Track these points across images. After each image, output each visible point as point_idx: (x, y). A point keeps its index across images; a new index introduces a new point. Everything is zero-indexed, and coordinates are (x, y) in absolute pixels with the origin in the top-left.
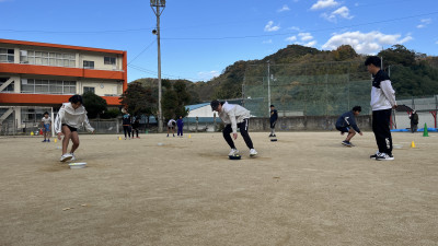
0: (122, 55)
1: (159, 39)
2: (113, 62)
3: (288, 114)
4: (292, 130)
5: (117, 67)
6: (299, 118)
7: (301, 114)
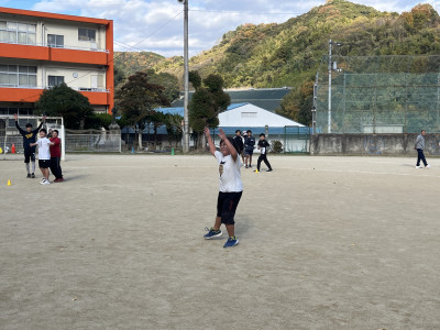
0: (106, 26)
1: (186, 10)
2: (92, 37)
3: (379, 130)
4: (386, 154)
5: (98, 44)
6: (395, 136)
7: (399, 130)
